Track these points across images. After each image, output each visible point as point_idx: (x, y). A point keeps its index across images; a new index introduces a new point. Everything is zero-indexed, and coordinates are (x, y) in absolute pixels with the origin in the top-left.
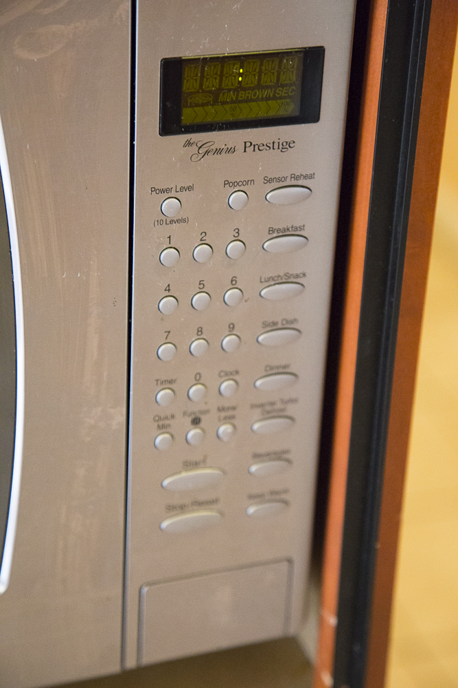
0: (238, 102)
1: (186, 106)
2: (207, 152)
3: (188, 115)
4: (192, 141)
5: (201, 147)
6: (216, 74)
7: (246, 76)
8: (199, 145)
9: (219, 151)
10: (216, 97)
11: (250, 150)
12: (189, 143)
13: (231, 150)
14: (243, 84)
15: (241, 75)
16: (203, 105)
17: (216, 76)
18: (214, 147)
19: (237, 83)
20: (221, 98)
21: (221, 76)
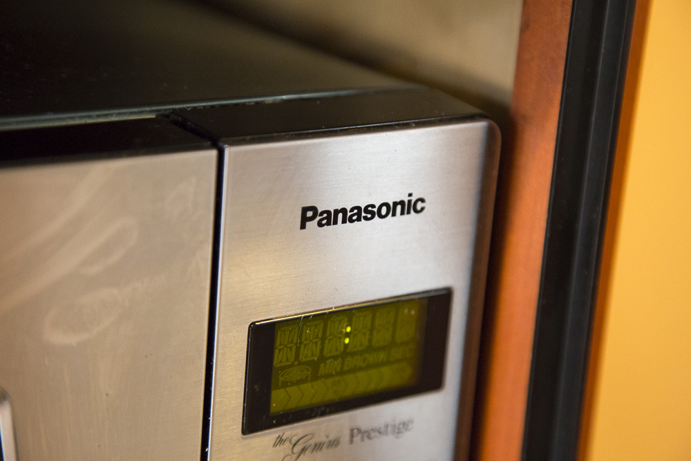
0: (342, 373)
1: (277, 388)
2: (304, 450)
3: (280, 400)
4: (284, 437)
5: (295, 445)
6: (317, 337)
7: (355, 335)
8: (294, 441)
9: (318, 447)
10: (314, 370)
11: (357, 439)
12: (280, 441)
13: (334, 443)
14: (350, 347)
15: (347, 335)
16: (299, 382)
17: (317, 340)
18: (312, 442)
19: (342, 346)
20: (323, 369)
21: (323, 339)
